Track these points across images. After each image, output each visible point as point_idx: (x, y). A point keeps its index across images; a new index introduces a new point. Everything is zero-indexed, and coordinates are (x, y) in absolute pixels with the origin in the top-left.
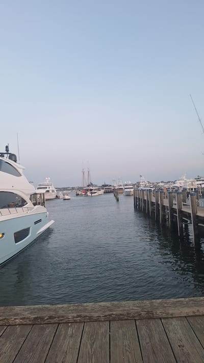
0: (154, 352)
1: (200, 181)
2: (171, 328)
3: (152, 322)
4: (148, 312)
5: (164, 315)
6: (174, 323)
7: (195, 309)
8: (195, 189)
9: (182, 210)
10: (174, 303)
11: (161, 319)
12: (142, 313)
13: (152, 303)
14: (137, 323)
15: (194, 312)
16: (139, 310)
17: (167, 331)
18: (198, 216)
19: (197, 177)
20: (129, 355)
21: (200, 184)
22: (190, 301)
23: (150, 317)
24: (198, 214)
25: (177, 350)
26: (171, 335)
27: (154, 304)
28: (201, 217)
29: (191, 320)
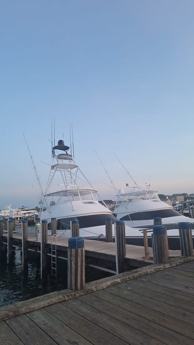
0: (27, 334)
1: (24, 210)
2: (34, 317)
3: (18, 318)
4: (15, 312)
5: (27, 311)
6: (35, 314)
7: (49, 301)
8: (20, 218)
9: (13, 237)
10: (33, 301)
11: (25, 314)
12: (10, 313)
13: (16, 305)
14: (7, 322)
15: (49, 303)
16: (7, 312)
17: (32, 319)
18: (28, 242)
19: (22, 207)
20: (9, 341)
21: (25, 214)
22: (44, 297)
23: (17, 315)
24: (29, 240)
25: (43, 327)
26: (36, 321)
27: (18, 305)
28: (31, 242)
29: (47, 309)
